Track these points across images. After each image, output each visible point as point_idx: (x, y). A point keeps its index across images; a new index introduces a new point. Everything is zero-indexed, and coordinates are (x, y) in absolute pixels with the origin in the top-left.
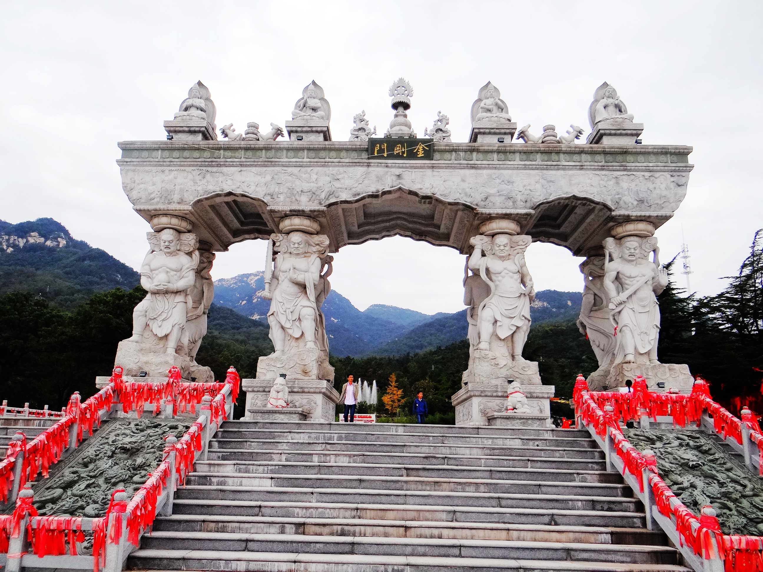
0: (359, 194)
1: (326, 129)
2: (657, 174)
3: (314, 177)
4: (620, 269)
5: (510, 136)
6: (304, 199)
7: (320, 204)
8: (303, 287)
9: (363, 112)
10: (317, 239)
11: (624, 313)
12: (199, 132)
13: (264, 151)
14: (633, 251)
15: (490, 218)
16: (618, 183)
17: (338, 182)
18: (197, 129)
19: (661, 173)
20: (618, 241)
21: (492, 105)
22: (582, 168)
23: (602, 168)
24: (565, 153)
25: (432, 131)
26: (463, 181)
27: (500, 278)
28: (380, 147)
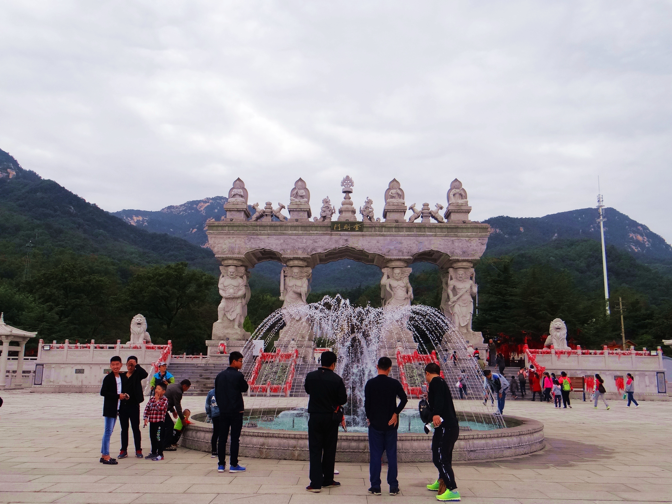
0: (327, 250)
1: (308, 210)
2: (472, 239)
3: (305, 241)
4: (455, 284)
5: (403, 213)
6: (300, 252)
7: (308, 254)
8: (300, 295)
9: (327, 197)
10: (306, 269)
11: (456, 306)
12: (243, 211)
13: (279, 227)
14: (461, 276)
15: (391, 260)
16: (453, 243)
17: (316, 243)
18: (241, 209)
19: (474, 238)
20: (455, 270)
21: (395, 193)
22: (435, 236)
23: (446, 236)
24: (428, 228)
25: (363, 208)
26: (378, 242)
27: (396, 290)
28: (337, 226)
